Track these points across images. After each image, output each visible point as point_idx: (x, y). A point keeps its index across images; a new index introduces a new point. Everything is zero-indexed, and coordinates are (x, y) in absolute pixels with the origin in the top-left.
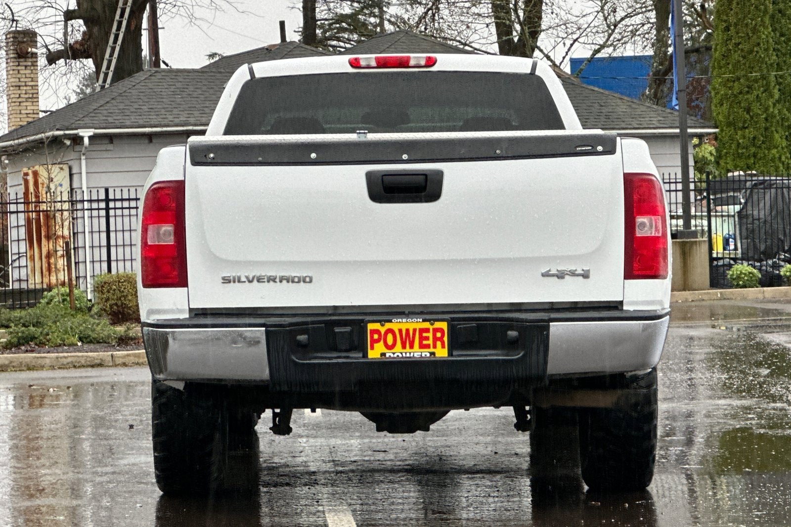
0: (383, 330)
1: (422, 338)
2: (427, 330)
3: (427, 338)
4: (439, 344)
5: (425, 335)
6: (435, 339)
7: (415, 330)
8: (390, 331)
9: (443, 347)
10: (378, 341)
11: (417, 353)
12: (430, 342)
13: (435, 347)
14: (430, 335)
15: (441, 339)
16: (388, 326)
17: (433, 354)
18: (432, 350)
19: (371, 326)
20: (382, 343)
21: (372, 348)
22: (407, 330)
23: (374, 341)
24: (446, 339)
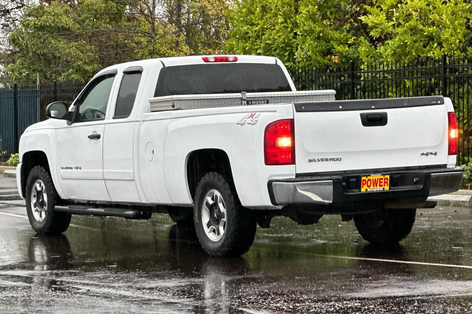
0: (367, 179)
1: (380, 182)
2: (382, 179)
3: (382, 182)
4: (386, 184)
5: (381, 181)
6: (385, 182)
7: (378, 179)
8: (370, 180)
9: (387, 185)
10: (365, 184)
11: (378, 189)
12: (383, 184)
13: (384, 186)
14: (383, 181)
15: (387, 182)
16: (369, 178)
17: (384, 189)
18: (383, 187)
19: (363, 178)
20: (366, 185)
21: (363, 187)
22: (375, 179)
23: (364, 184)
24: (388, 182)
